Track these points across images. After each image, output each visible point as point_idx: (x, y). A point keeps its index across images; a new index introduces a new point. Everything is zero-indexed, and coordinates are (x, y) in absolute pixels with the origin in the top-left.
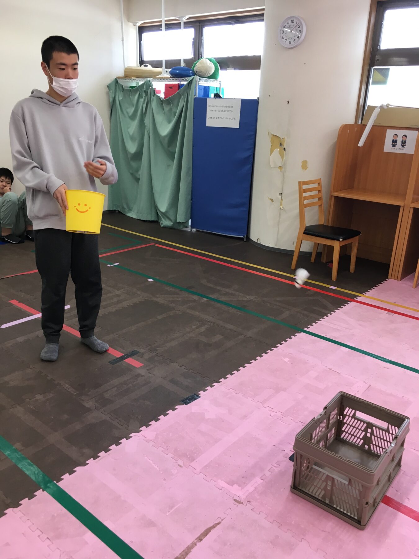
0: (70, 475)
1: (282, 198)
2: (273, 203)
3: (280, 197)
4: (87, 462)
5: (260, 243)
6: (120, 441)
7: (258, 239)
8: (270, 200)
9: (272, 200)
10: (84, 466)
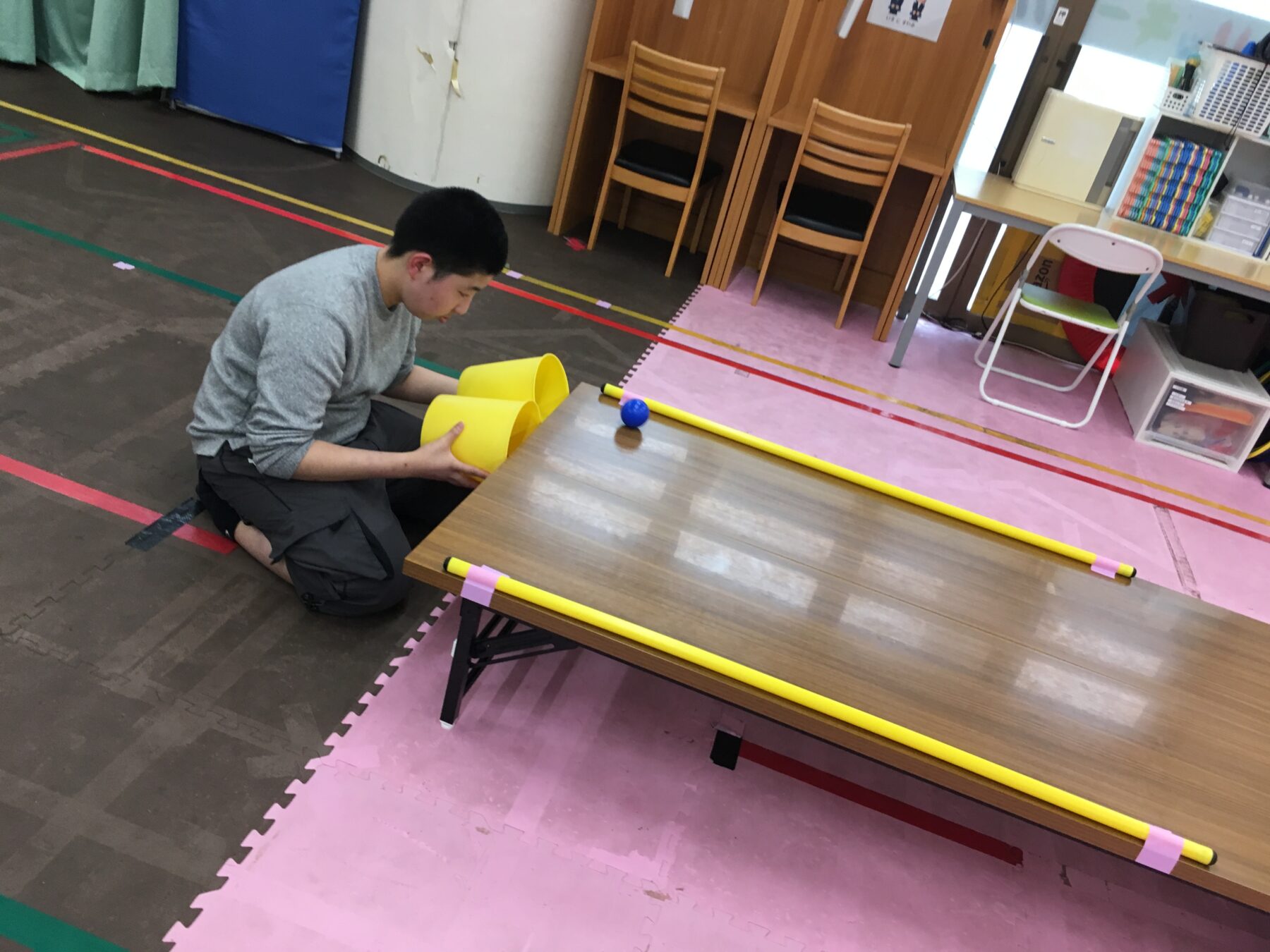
0: (187, 925)
1: (455, 56)
2: (432, 65)
3: (451, 51)
4: (221, 874)
5: (386, 168)
6: (288, 791)
7: (381, 157)
8: (422, 56)
9: (429, 58)
10: (219, 887)
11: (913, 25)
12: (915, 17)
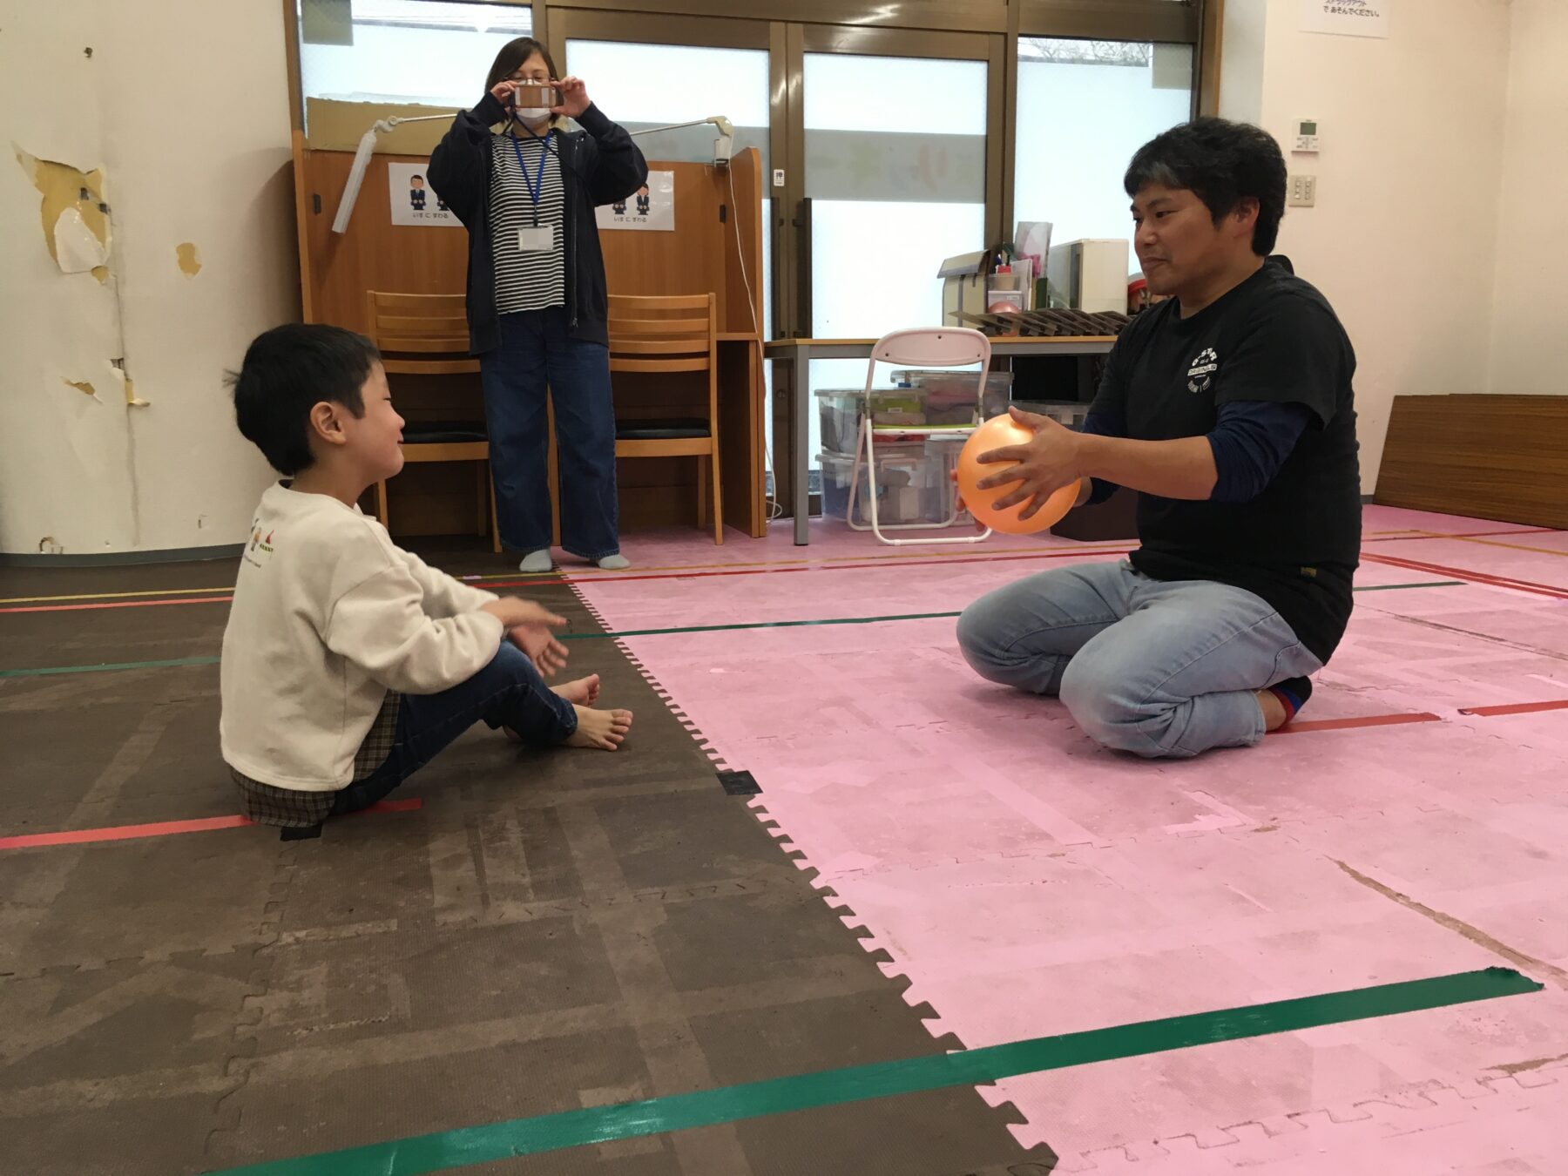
0: (936, 1016)
1: (126, 375)
2: (95, 395)
3: (118, 373)
5: (57, 552)
7: (42, 541)
8: (76, 389)
9: (87, 388)
11: (644, 220)
12: (643, 212)
